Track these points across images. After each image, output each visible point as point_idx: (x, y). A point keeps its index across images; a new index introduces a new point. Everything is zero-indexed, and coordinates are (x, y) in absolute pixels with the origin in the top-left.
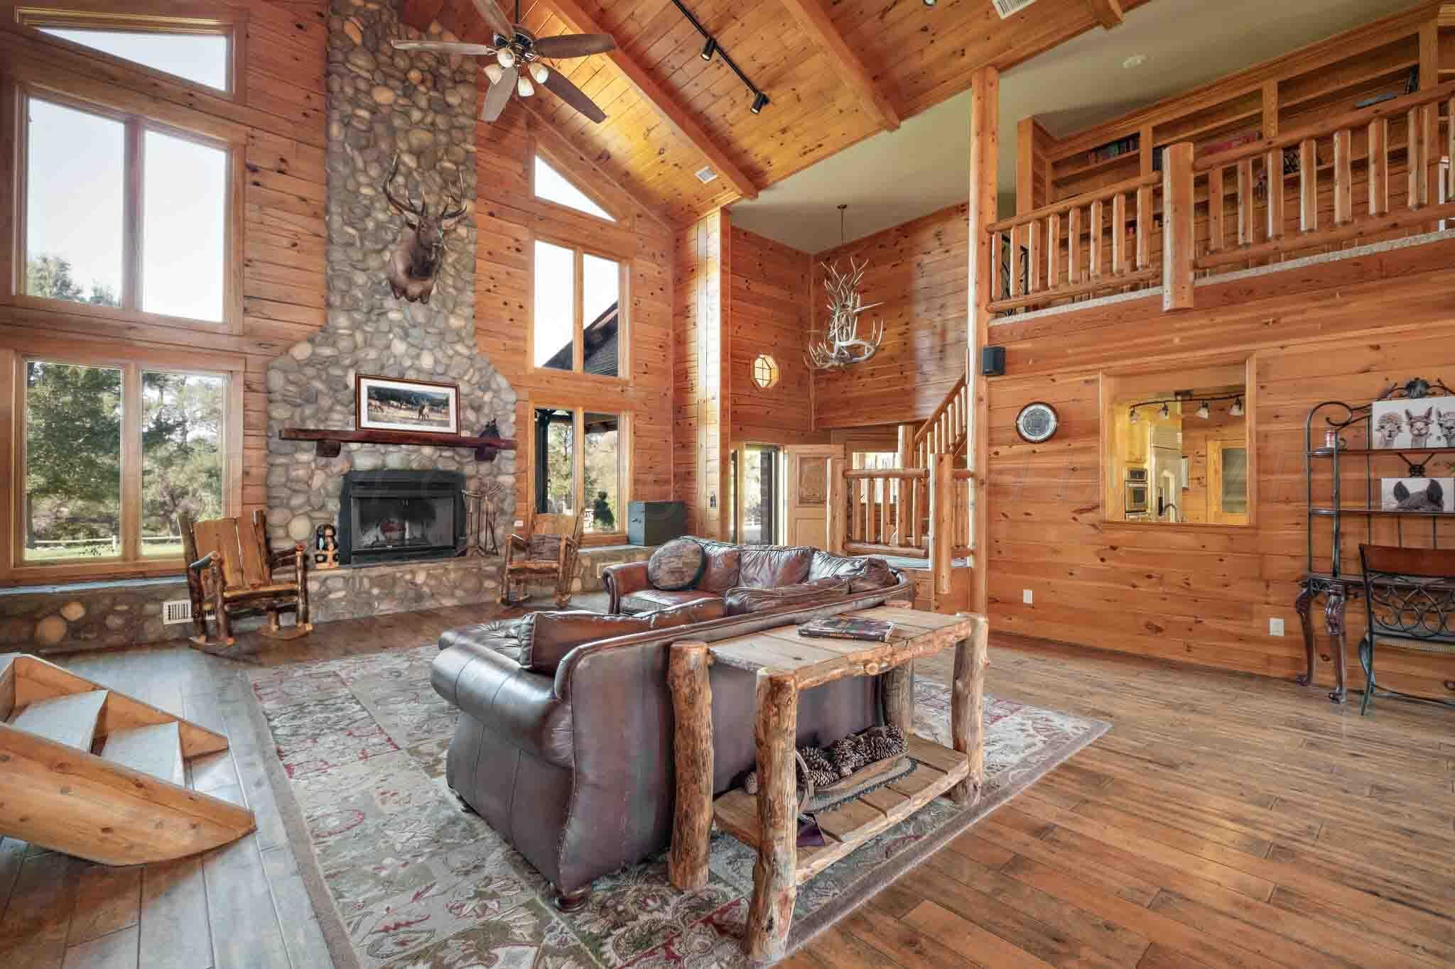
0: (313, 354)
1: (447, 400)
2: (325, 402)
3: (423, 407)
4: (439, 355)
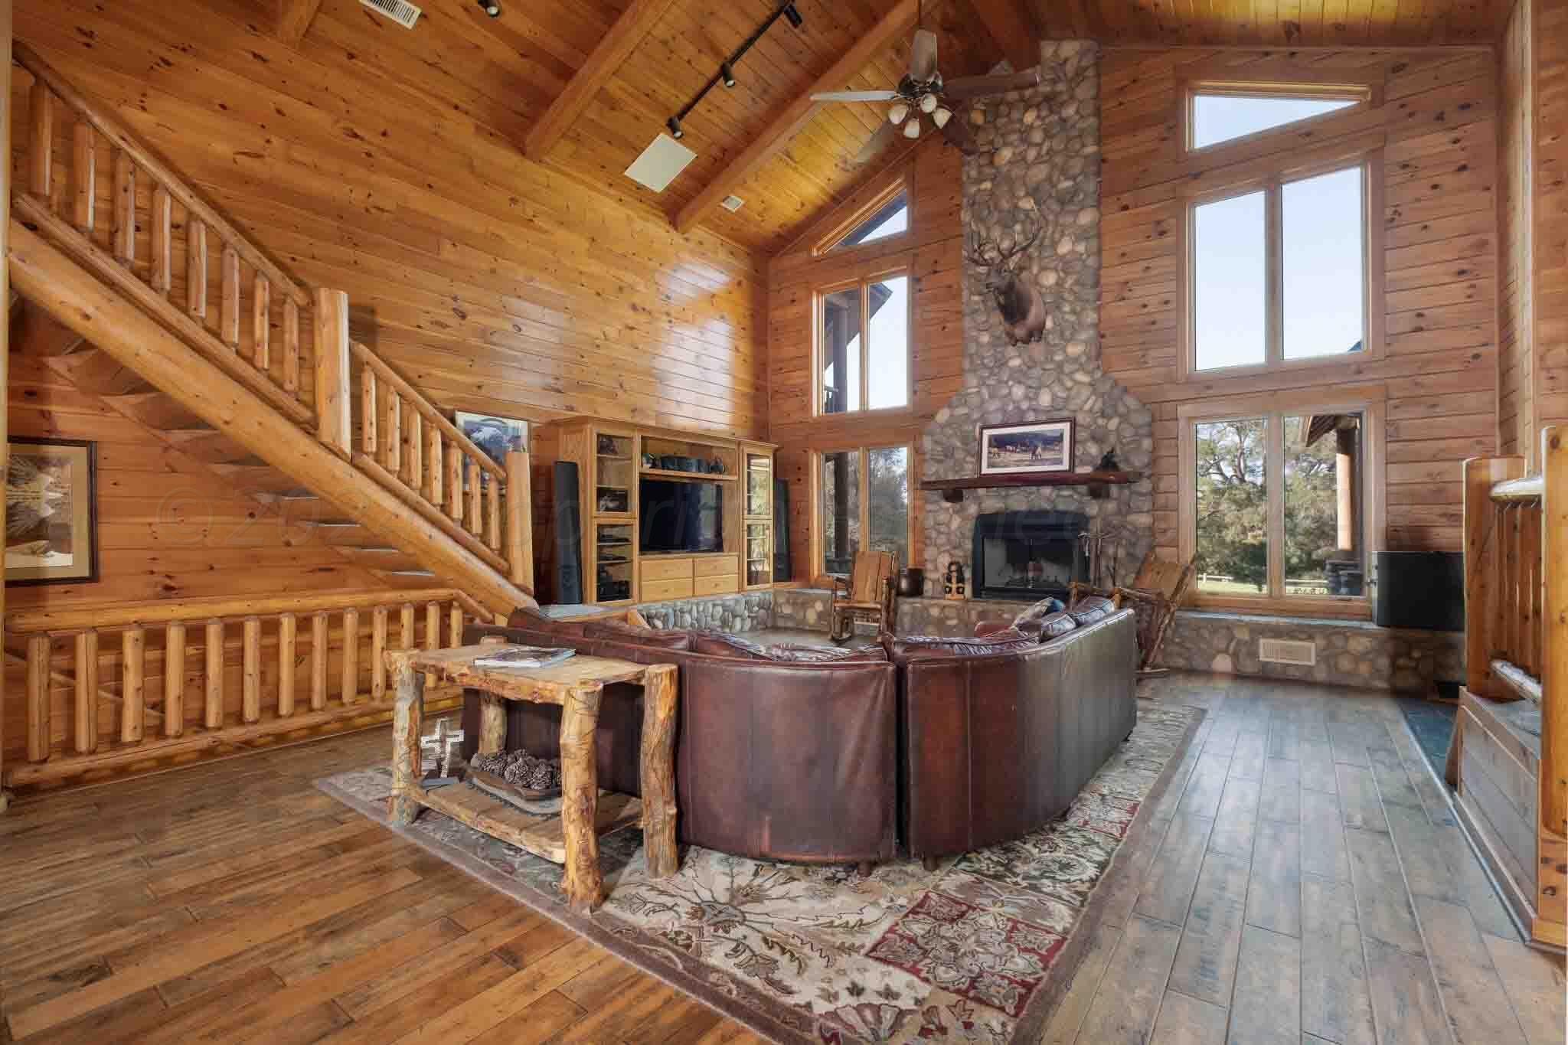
0: (951, 416)
1: (1062, 435)
2: (960, 455)
3: (1036, 447)
4: (1057, 388)
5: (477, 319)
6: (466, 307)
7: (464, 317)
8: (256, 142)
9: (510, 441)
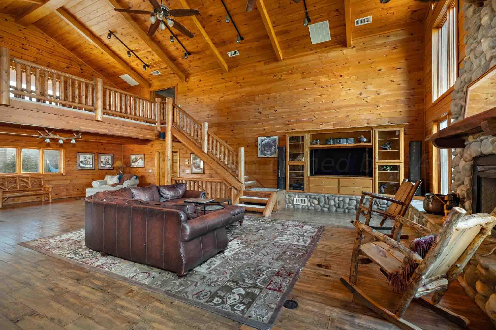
5: (264, 113)
6: (260, 110)
7: (260, 113)
8: (222, 94)
9: (273, 142)
